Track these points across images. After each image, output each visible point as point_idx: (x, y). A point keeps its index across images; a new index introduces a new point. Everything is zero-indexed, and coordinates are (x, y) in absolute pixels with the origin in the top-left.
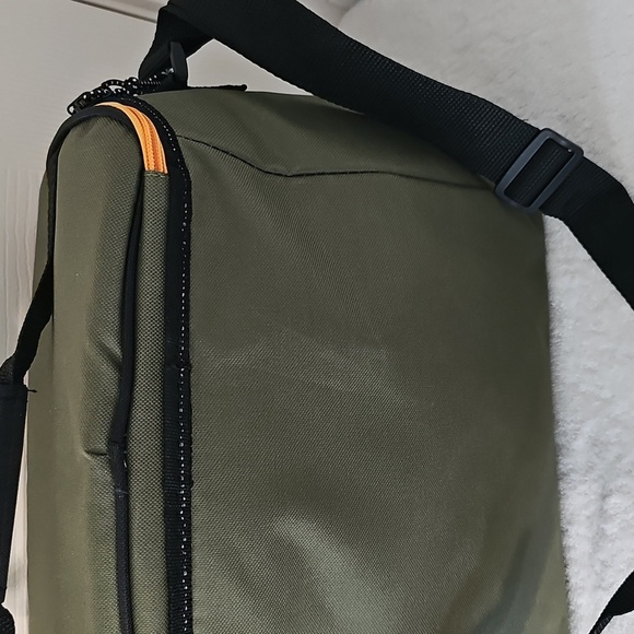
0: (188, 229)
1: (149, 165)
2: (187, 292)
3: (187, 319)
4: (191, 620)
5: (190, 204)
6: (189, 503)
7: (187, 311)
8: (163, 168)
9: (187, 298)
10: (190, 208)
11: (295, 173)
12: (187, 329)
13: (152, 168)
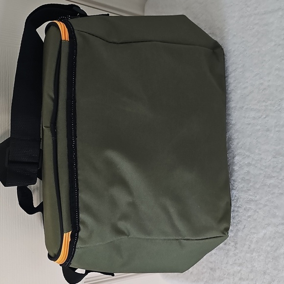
0: (76, 58)
1: (63, 38)
2: (75, 78)
3: (75, 86)
4: (77, 179)
5: (76, 50)
6: (76, 142)
7: (75, 84)
8: (67, 39)
9: (75, 80)
10: (76, 52)
11: (120, 42)
12: (75, 89)
13: (64, 39)
